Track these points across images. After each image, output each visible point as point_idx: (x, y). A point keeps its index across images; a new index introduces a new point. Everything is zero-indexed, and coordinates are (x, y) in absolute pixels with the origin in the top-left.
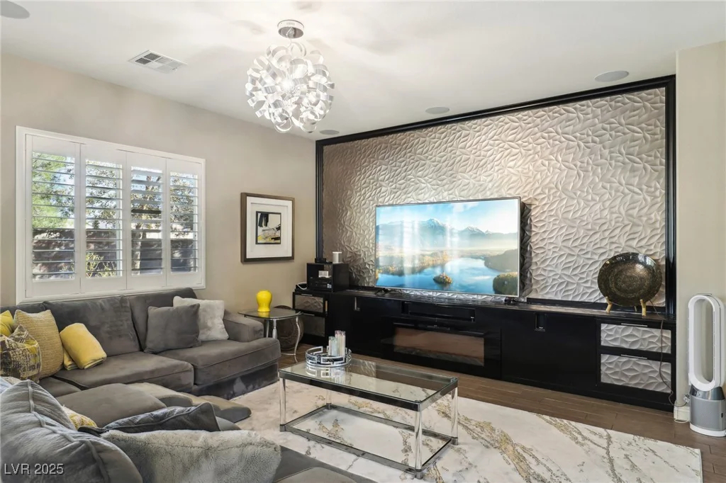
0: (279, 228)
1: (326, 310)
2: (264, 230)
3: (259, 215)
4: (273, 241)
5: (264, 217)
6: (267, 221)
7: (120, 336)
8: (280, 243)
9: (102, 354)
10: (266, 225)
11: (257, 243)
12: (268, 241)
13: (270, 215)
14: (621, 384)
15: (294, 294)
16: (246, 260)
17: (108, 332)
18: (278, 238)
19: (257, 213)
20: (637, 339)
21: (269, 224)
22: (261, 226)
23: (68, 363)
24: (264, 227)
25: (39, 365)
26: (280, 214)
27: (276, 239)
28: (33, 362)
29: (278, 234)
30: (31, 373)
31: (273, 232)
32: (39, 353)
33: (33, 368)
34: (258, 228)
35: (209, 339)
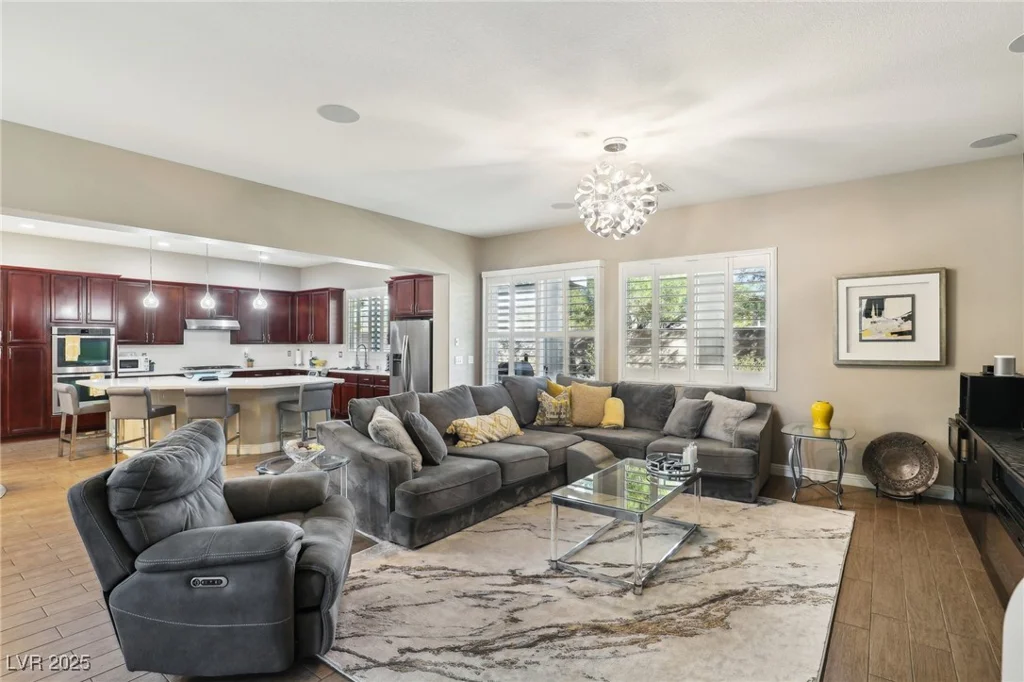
0: (911, 317)
1: (965, 454)
2: (874, 323)
3: (864, 302)
4: (896, 337)
5: (873, 305)
6: (881, 309)
7: (648, 414)
8: (913, 340)
9: (620, 422)
10: (880, 315)
11: (861, 340)
12: (884, 337)
13: (887, 303)
16: (839, 363)
18: (911, 333)
19: (861, 298)
21: (885, 312)
22: (868, 315)
24: (875, 318)
25: (559, 414)
26: (913, 297)
27: (901, 333)
28: (553, 410)
29: (907, 326)
30: (552, 416)
31: (896, 323)
32: (561, 407)
33: (553, 413)
34: (864, 318)
35: (714, 436)
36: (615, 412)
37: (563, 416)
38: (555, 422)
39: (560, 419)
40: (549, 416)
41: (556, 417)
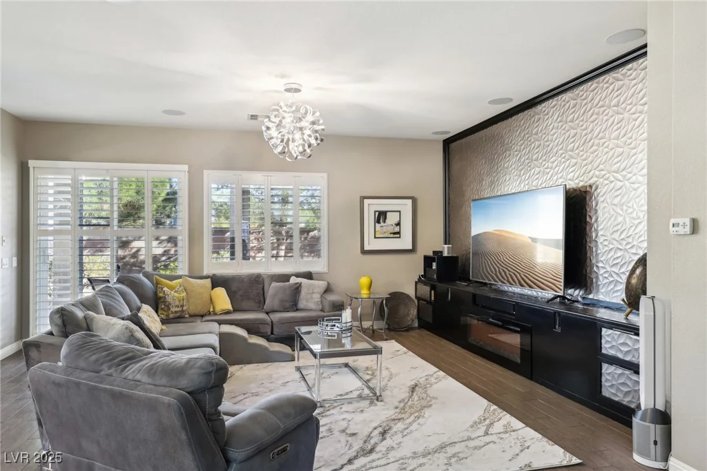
0: (398, 224)
1: (433, 299)
2: (382, 226)
3: (377, 213)
4: (392, 236)
5: (381, 216)
6: (385, 218)
7: (248, 299)
8: (400, 237)
9: (229, 307)
10: (385, 222)
11: (375, 237)
12: (386, 235)
13: (388, 214)
14: (617, 399)
15: (416, 283)
16: (364, 252)
17: (242, 296)
18: (399, 233)
19: (375, 212)
20: (629, 349)
21: (387, 221)
22: (379, 222)
23: (211, 310)
24: (382, 224)
25: (182, 306)
26: (400, 212)
27: (394, 233)
28: (177, 303)
29: (397, 229)
30: (177, 309)
31: (392, 227)
32: (183, 300)
33: (177, 306)
34: (377, 224)
35: (306, 308)
36: (222, 300)
37: (185, 308)
38: (178, 315)
39: (183, 311)
40: (173, 309)
41: (180, 309)
